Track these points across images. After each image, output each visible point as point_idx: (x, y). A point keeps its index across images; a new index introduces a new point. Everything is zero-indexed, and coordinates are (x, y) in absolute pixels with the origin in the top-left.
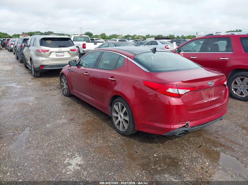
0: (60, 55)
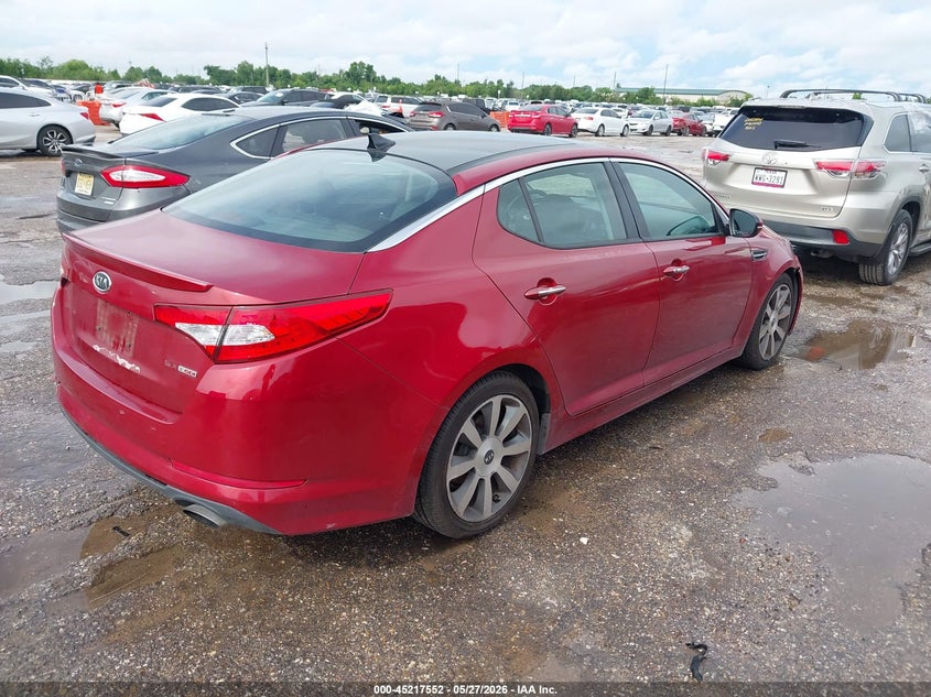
0: (767, 182)
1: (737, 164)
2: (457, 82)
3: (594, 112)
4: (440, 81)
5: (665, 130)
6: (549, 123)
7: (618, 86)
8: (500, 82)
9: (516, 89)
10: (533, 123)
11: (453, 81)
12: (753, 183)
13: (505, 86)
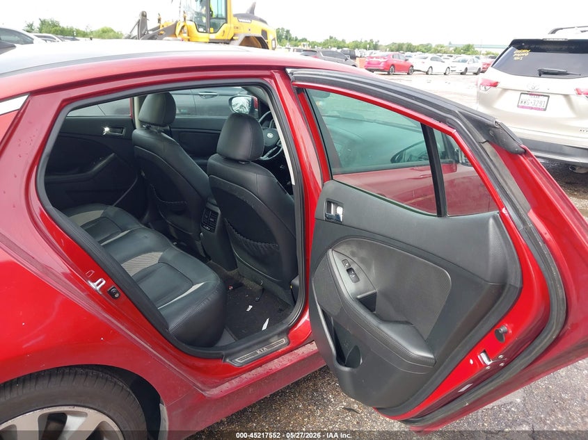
0: (531, 105)
1: (505, 90)
2: (343, 41)
3: (425, 58)
4: (332, 40)
5: (476, 71)
6: (393, 65)
7: (450, 43)
8: (372, 41)
9: (381, 45)
10: (382, 65)
11: (341, 40)
12: (518, 106)
13: (374, 43)
